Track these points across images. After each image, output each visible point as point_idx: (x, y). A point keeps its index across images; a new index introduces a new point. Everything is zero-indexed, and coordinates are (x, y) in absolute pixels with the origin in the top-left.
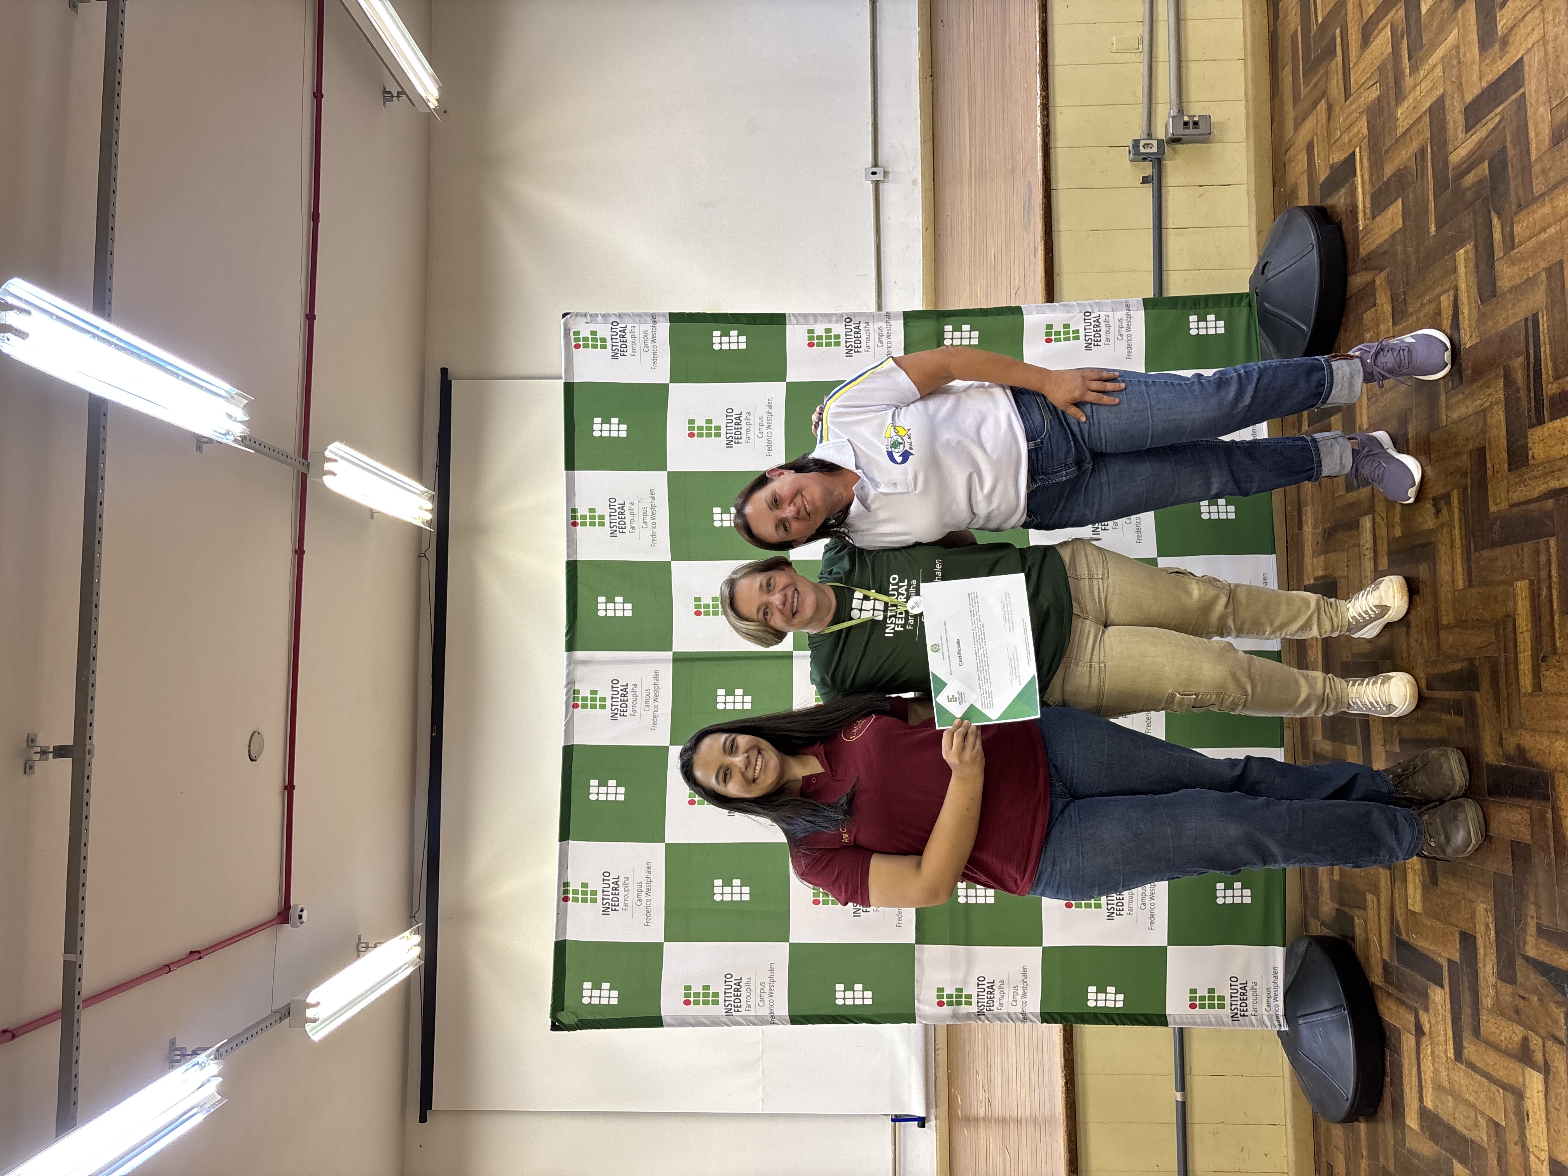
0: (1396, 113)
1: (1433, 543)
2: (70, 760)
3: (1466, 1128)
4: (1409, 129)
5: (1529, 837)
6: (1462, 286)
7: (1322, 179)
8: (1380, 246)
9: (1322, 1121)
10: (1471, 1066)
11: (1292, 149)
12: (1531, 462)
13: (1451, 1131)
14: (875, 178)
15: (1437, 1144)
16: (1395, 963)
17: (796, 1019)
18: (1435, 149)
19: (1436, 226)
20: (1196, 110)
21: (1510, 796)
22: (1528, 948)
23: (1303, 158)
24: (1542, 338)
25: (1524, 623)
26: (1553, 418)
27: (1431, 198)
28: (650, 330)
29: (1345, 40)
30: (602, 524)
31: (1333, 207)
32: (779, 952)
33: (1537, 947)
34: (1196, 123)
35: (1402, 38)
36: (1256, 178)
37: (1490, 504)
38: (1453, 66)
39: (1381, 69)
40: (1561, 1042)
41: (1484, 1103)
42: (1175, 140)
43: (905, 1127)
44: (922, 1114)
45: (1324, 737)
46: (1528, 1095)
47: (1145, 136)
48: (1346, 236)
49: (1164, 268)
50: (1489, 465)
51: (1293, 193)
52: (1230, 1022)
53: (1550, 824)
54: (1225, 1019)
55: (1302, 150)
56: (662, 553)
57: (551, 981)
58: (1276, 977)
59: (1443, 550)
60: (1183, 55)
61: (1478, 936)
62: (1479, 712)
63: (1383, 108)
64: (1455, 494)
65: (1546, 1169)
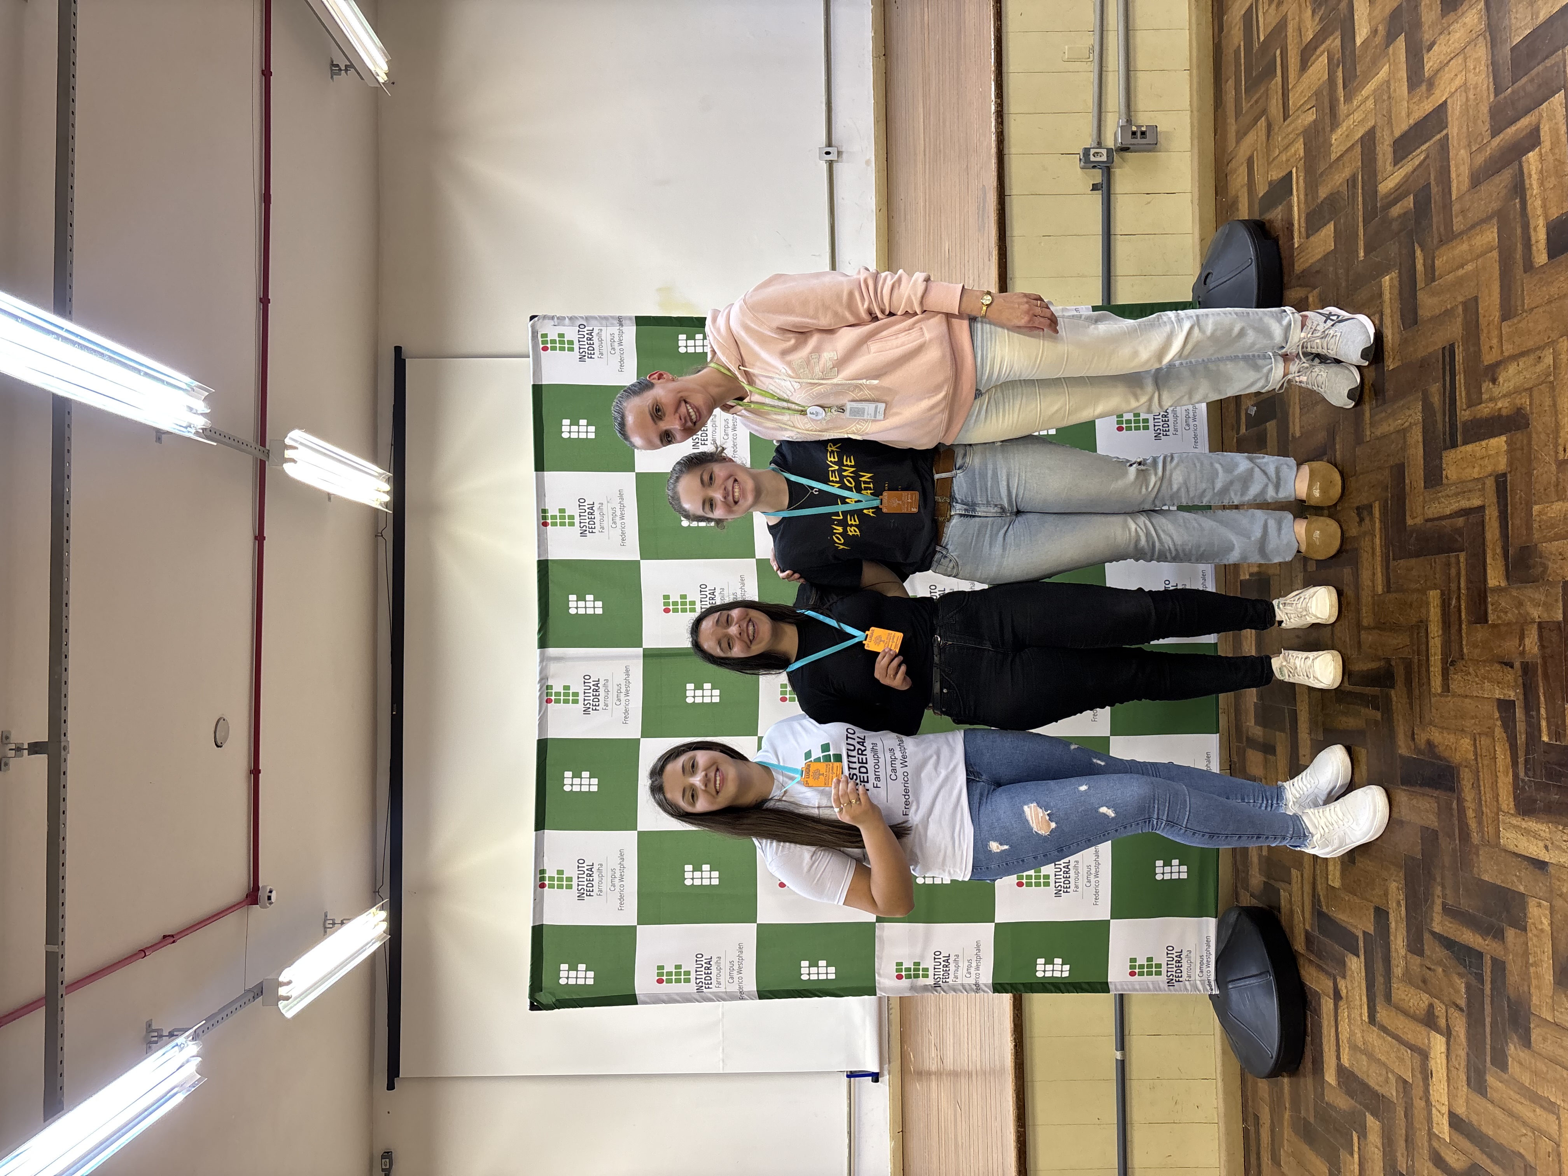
0: (1330, 138)
1: (1356, 549)
2: (45, 757)
3: (1378, 1084)
4: (1342, 156)
5: (1436, 824)
6: (1387, 311)
7: (1260, 195)
8: (1314, 265)
9: (1249, 1077)
10: (1384, 1029)
11: (1234, 162)
12: (1445, 481)
13: (1365, 1086)
14: (829, 157)
15: (1353, 1098)
16: (1316, 933)
17: (763, 995)
18: (1365, 177)
19: (1365, 252)
20: (1143, 119)
21: (1421, 785)
22: (1434, 924)
23: (1243, 169)
24: (1457, 367)
25: (1435, 630)
26: (1465, 443)
27: (1361, 225)
28: (617, 333)
29: (1285, 61)
30: (572, 524)
31: (1269, 221)
32: (747, 933)
33: (1441, 923)
34: (1143, 133)
35: (1338, 66)
36: (1199, 187)
37: (1408, 517)
38: (1384, 100)
39: (1317, 94)
40: (1461, 1010)
41: (1394, 1062)
42: (1124, 149)
43: (859, 1082)
44: (876, 1070)
45: (1256, 723)
46: (1432, 1055)
47: (1095, 144)
48: (1282, 251)
49: (1113, 273)
50: (1407, 481)
51: (1233, 205)
52: (1166, 987)
53: (1455, 813)
54: (1162, 985)
55: (1242, 164)
56: (631, 552)
57: (529, 963)
58: (1209, 946)
59: (1365, 557)
60: (1132, 64)
61: (1391, 911)
62: (1394, 708)
63: (1318, 132)
64: (1377, 504)
65: (1445, 1121)
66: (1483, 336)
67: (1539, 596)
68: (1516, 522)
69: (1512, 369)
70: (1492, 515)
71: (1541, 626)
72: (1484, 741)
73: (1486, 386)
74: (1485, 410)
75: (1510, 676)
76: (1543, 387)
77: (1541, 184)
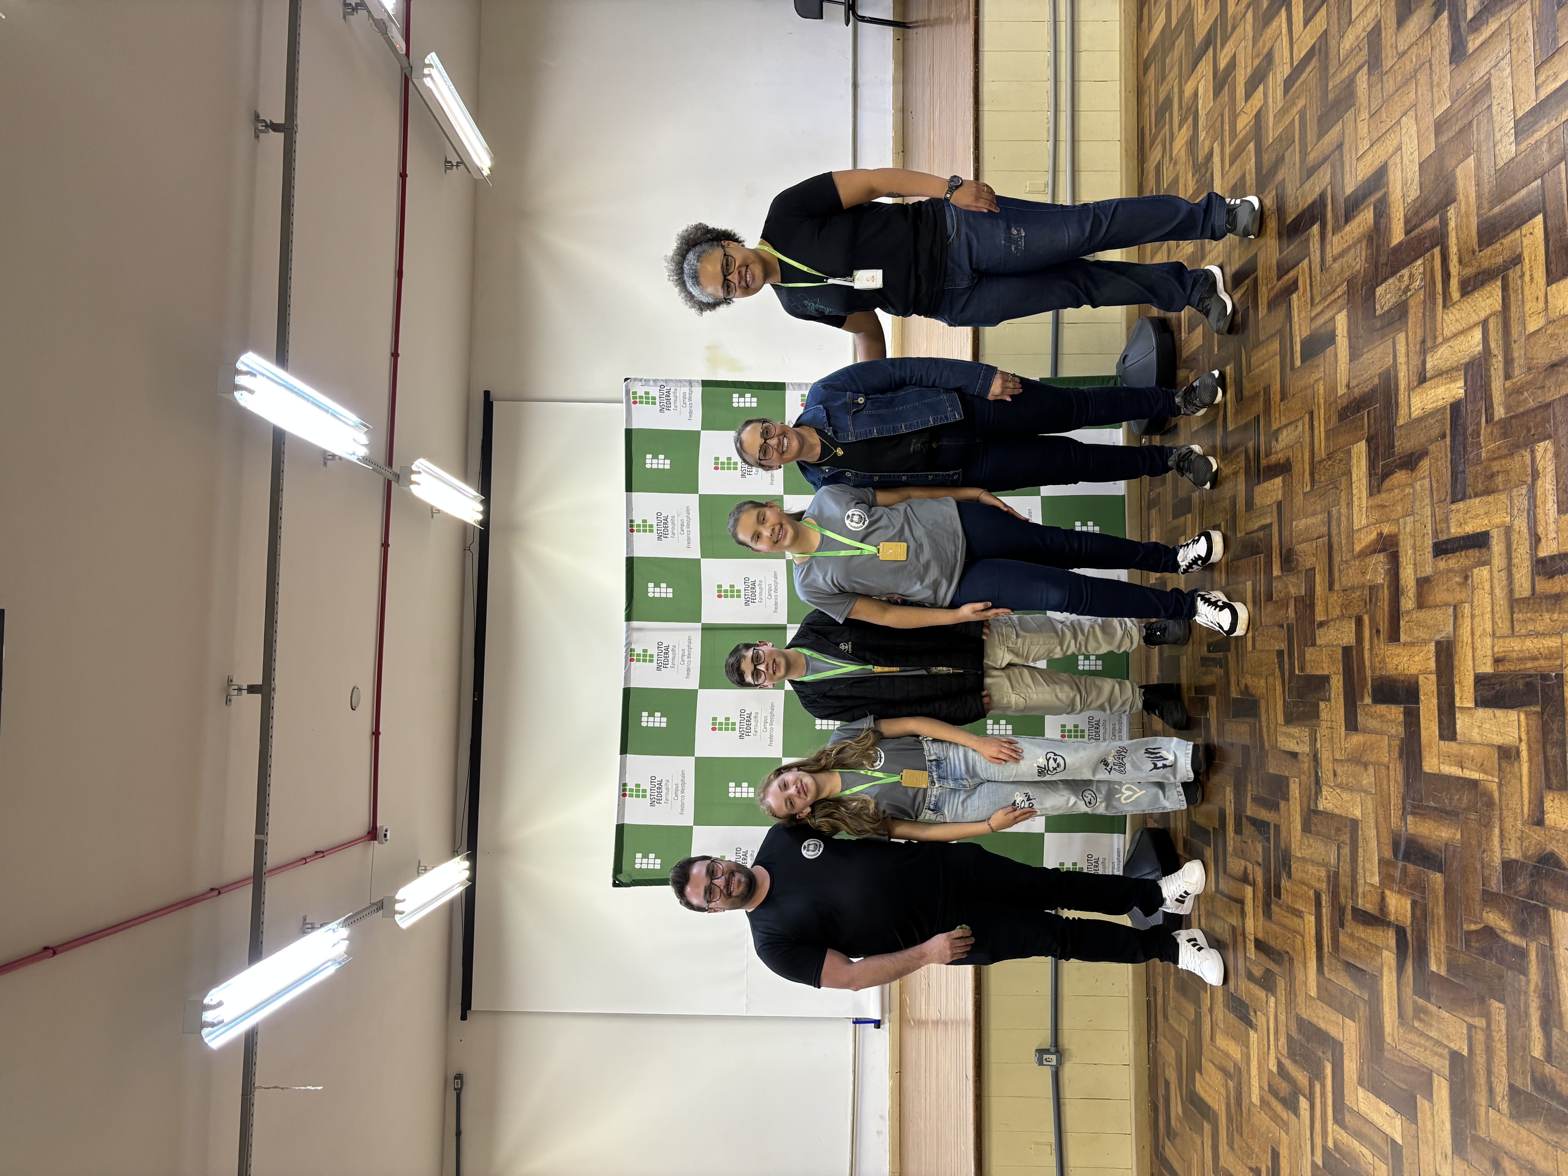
2: (260, 696)
5: (1249, 741)
8: (1192, 354)
12: (1255, 507)
22: (1247, 811)
26: (1264, 481)
28: (688, 392)
30: (651, 531)
33: (1251, 809)
40: (1260, 865)
43: (863, 1028)
44: (878, 1018)
46: (1246, 902)
49: (1059, 352)
53: (1257, 730)
56: (694, 552)
57: (615, 852)
65: (1253, 946)
66: (1272, 412)
67: (1294, 580)
68: (1286, 533)
69: (1285, 432)
70: (1275, 528)
71: (1295, 600)
72: (1271, 679)
73: (1274, 443)
74: (1273, 459)
75: (1283, 634)
76: (1298, 445)
77: (1299, 315)
